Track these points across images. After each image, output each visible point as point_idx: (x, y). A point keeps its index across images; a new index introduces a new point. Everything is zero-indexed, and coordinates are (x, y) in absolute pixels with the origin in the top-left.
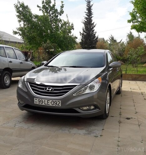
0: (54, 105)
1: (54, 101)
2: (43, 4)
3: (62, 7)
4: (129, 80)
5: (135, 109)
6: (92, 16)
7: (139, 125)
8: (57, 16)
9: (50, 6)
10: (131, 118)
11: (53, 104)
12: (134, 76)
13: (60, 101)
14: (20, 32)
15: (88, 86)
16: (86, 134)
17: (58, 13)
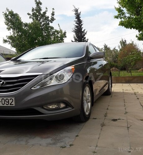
0: (5, 105)
1: (5, 99)
2: (33, 12)
3: (53, 14)
4: (122, 83)
5: (125, 109)
6: (82, 23)
7: (128, 128)
8: (48, 24)
9: (40, 13)
10: (119, 119)
11: (3, 103)
12: (128, 79)
13: (13, 99)
14: (10, 40)
15: (54, 76)
16: (50, 144)
17: (49, 20)
